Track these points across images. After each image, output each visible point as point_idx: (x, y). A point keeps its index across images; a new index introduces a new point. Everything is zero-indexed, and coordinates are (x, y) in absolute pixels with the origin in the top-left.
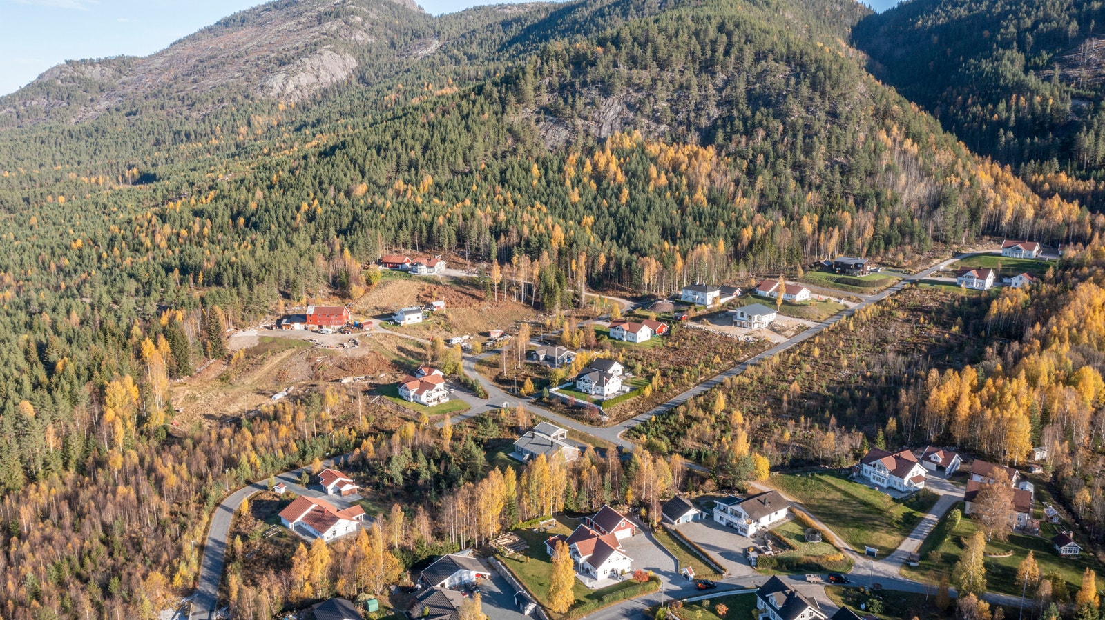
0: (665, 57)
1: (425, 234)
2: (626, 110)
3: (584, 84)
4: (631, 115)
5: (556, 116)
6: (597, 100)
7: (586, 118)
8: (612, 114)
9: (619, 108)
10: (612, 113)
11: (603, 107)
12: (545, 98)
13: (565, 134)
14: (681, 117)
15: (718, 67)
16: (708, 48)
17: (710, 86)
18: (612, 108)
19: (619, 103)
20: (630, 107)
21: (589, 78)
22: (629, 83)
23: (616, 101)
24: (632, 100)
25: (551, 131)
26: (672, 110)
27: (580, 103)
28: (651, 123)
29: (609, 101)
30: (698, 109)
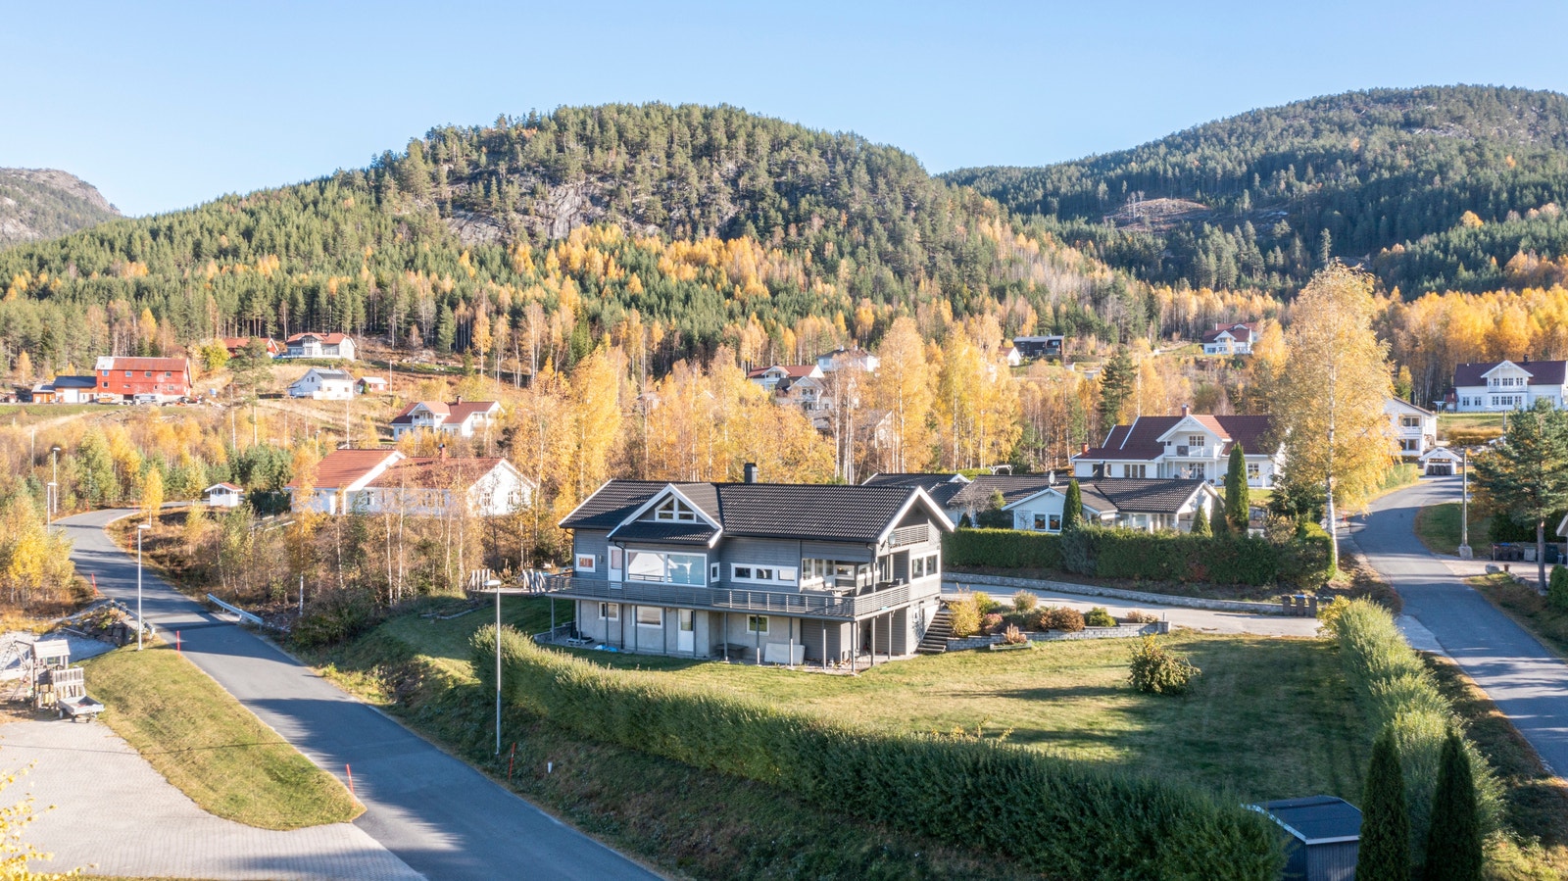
0: (638, 140)
1: (302, 306)
2: (588, 204)
3: (511, 171)
4: (599, 210)
5: (472, 210)
6: (540, 188)
7: (526, 212)
8: (566, 208)
9: (578, 200)
10: (567, 206)
11: (551, 199)
12: (447, 191)
13: (492, 232)
14: (676, 214)
15: (723, 153)
16: (699, 131)
17: (716, 174)
18: (567, 200)
19: (577, 194)
20: (595, 200)
21: (521, 162)
22: (588, 169)
23: (571, 192)
24: (597, 192)
25: (468, 229)
26: (664, 207)
27: (513, 191)
28: (631, 222)
29: (561, 190)
30: (702, 204)
